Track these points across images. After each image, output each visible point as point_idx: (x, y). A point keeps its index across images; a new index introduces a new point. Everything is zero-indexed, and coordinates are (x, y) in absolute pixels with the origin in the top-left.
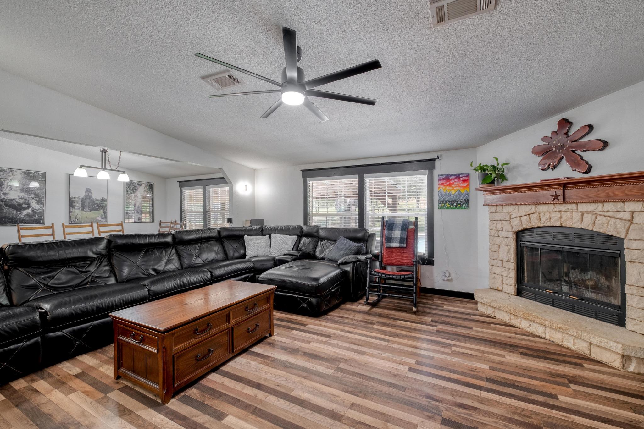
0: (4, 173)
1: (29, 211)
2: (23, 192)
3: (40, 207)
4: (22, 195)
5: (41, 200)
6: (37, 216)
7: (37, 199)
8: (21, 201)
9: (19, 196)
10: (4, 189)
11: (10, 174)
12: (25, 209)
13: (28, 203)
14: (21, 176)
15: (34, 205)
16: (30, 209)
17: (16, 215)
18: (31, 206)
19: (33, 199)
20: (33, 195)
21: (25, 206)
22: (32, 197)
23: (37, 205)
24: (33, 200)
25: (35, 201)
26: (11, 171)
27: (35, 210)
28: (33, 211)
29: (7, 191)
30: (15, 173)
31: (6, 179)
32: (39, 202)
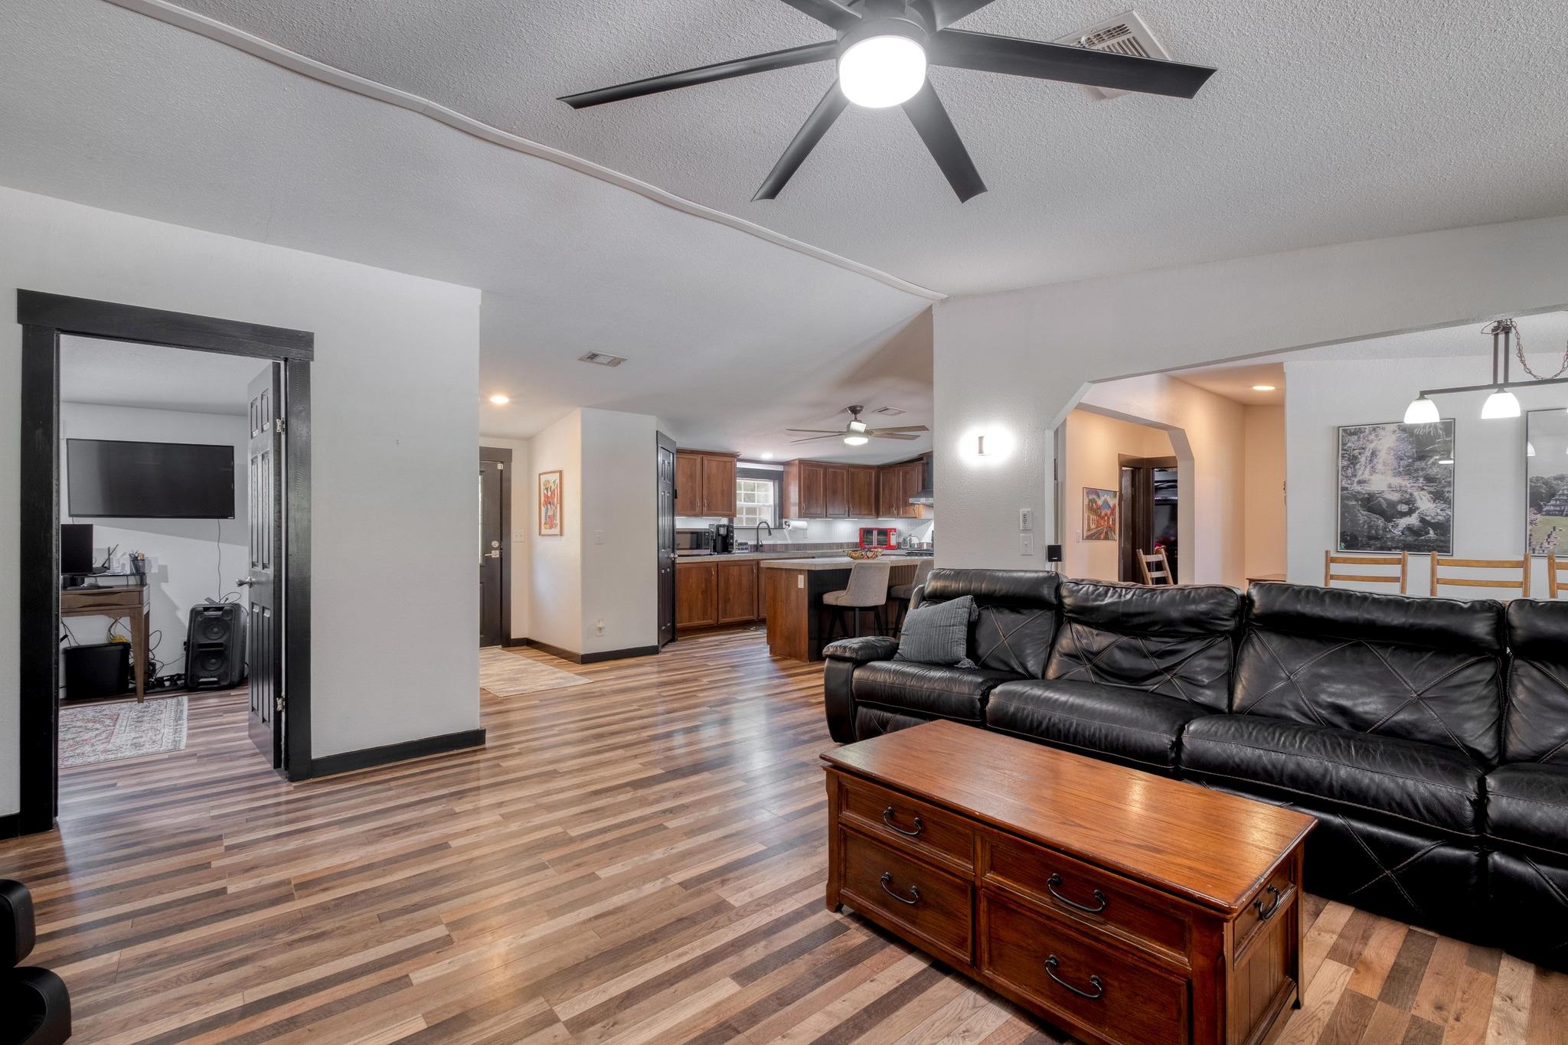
0: (1359, 438)
1: (1413, 520)
2: (1399, 474)
3: (1439, 511)
4: (1398, 481)
5: (1443, 492)
6: (1431, 532)
7: (1432, 489)
8: (1395, 497)
9: (1390, 486)
10: (1360, 472)
11: (1372, 437)
12: (1403, 515)
13: (1410, 502)
14: (1394, 437)
15: (1426, 504)
16: (1415, 516)
17: (1385, 529)
18: (1418, 508)
19: (1423, 489)
20: (1421, 480)
21: (1404, 508)
22: (1421, 485)
23: (1432, 506)
24: (1423, 492)
25: (1428, 496)
26: (1374, 430)
27: (1427, 518)
28: (1422, 520)
29: (1366, 476)
30: (1382, 433)
31: (1363, 449)
32: (1438, 496)
